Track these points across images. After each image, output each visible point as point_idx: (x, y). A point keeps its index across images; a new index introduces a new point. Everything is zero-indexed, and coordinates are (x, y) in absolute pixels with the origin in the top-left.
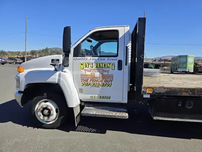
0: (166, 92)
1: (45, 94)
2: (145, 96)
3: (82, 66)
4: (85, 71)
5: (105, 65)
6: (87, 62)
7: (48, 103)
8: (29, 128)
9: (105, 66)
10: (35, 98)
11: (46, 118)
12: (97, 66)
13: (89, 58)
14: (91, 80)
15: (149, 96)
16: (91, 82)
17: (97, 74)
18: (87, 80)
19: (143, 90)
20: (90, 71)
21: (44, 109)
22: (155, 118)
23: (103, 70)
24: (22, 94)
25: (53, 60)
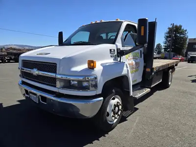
1: (114, 91)
7: (116, 100)
21: (115, 106)
23: (136, 59)
24: (102, 98)
25: (111, 51)
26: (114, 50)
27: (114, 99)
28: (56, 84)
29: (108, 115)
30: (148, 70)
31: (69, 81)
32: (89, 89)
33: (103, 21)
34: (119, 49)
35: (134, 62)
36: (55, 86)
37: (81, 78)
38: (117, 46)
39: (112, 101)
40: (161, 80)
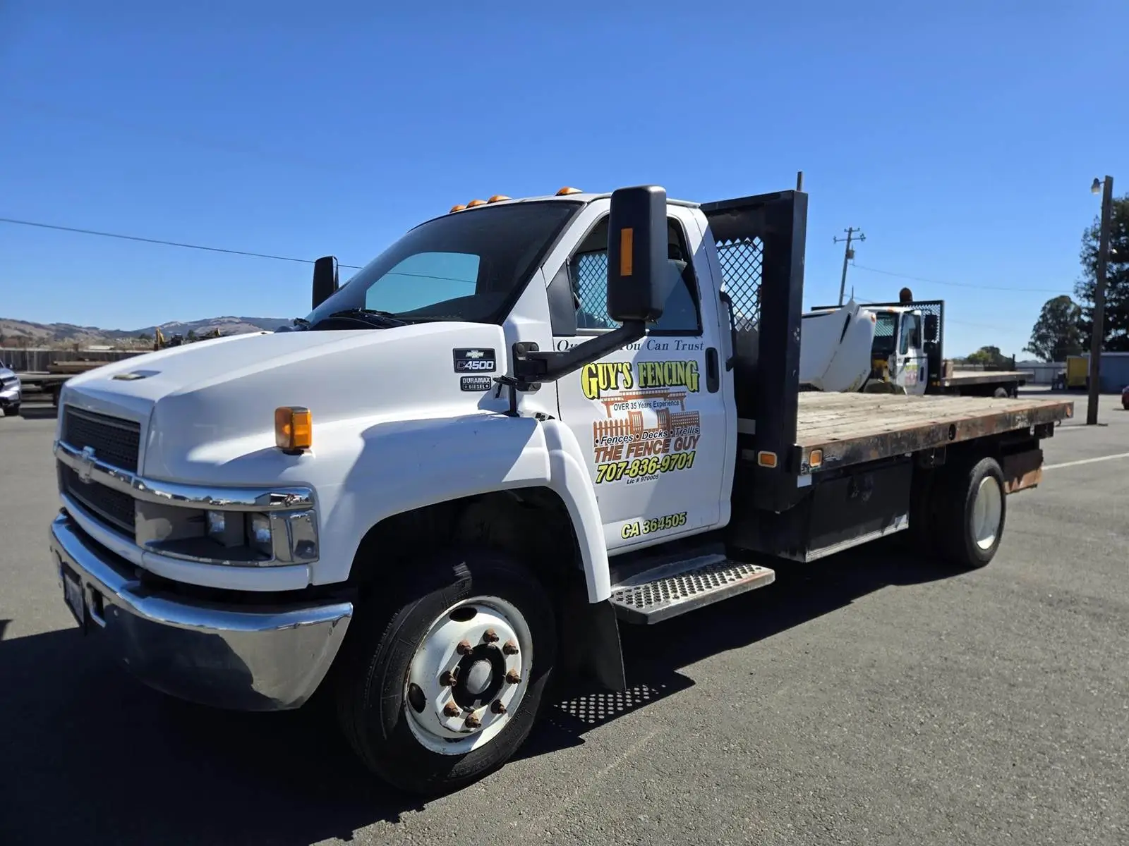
1: (462, 570)
2: (801, 482)
3: (594, 380)
4: (607, 404)
5: (670, 371)
7: (484, 620)
9: (670, 377)
10: (408, 610)
11: (480, 712)
12: (646, 379)
14: (630, 451)
15: (808, 480)
16: (632, 458)
18: (615, 454)
20: (622, 403)
21: (468, 657)
23: (665, 396)
24: (347, 607)
25: (461, 356)
26: (489, 354)
27: (464, 614)
28: (133, 524)
29: (419, 700)
30: (769, 459)
31: (202, 517)
32: (268, 557)
33: (504, 199)
34: (532, 346)
35: (650, 418)
36: (131, 536)
37: (248, 500)
38: (511, 332)
39: (452, 623)
40: (903, 524)
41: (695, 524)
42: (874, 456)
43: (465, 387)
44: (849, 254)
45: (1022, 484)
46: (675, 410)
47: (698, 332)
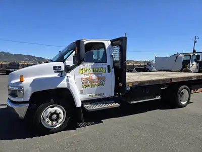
0: (139, 85)
1: (52, 100)
2: (127, 89)
3: (82, 71)
4: (85, 75)
5: (99, 69)
6: (85, 67)
8: (34, 138)
11: (54, 123)
12: (93, 71)
13: (87, 64)
14: (89, 82)
15: (129, 89)
16: (90, 84)
17: (94, 77)
18: (87, 83)
19: (127, 85)
20: (88, 74)
21: (52, 114)
22: (132, 103)
24: (28, 104)
25: (55, 68)
26: (60, 67)
34: (69, 65)
38: (65, 63)
39: (50, 108)
40: (159, 97)
41: (105, 96)
42: (147, 84)
43: (55, 72)
44: (195, 42)
45: (198, 91)
46: (100, 76)
47: (106, 62)
